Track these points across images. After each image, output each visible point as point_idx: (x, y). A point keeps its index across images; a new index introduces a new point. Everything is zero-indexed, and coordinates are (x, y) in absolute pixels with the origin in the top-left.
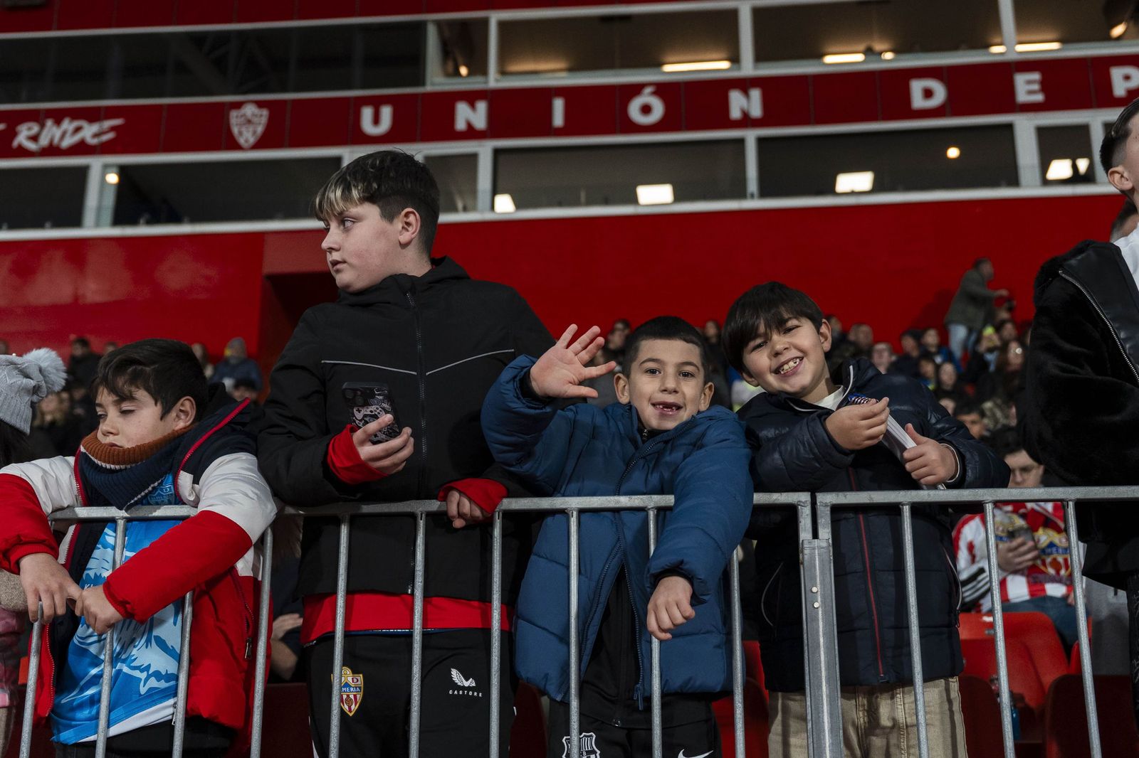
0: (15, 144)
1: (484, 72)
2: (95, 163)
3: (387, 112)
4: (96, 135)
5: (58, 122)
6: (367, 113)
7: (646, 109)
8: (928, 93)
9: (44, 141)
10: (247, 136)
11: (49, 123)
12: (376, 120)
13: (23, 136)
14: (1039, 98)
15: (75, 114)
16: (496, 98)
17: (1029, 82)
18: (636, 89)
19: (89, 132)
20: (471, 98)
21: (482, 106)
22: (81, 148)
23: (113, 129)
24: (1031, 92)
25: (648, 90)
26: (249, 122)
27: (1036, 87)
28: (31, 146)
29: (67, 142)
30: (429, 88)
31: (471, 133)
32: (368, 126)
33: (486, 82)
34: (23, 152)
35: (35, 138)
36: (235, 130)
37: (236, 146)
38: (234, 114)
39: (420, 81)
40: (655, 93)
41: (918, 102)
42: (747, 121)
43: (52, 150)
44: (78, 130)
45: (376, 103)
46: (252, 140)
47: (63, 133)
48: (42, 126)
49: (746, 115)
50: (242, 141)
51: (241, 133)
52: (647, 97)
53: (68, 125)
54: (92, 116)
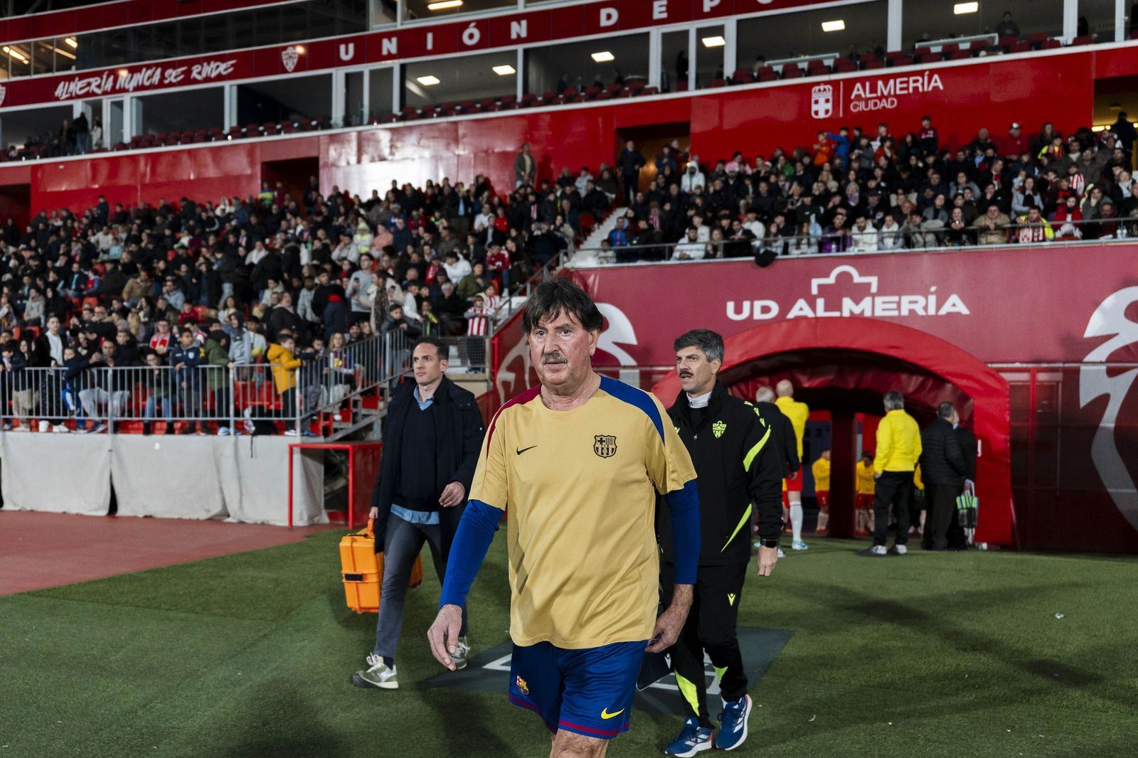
0: (192, 77)
1: (394, 19)
2: (227, 84)
3: (351, 46)
4: (226, 70)
5: (209, 64)
6: (342, 48)
7: (471, 36)
8: (609, 17)
9: (204, 75)
10: (290, 65)
11: (205, 64)
12: (347, 52)
13: (194, 75)
14: (665, 15)
15: (216, 59)
16: (401, 35)
17: (661, 6)
18: (465, 25)
19: (223, 68)
20: (389, 35)
21: (394, 40)
22: (220, 78)
23: (232, 65)
24: (661, 12)
25: (473, 24)
26: (290, 57)
27: (664, 9)
28: (199, 78)
29: (214, 75)
30: (370, 32)
31: (390, 56)
32: (344, 57)
33: (396, 26)
34: (196, 81)
35: (200, 73)
36: (285, 62)
37: (285, 71)
38: (283, 53)
39: (365, 28)
40: (476, 27)
41: (604, 22)
42: (519, 40)
43: (208, 80)
44: (218, 67)
45: (346, 41)
46: (292, 67)
47: (211, 69)
48: (202, 66)
49: (518, 35)
50: (288, 68)
51: (287, 64)
52: (472, 30)
53: (213, 65)
54: (223, 59)
